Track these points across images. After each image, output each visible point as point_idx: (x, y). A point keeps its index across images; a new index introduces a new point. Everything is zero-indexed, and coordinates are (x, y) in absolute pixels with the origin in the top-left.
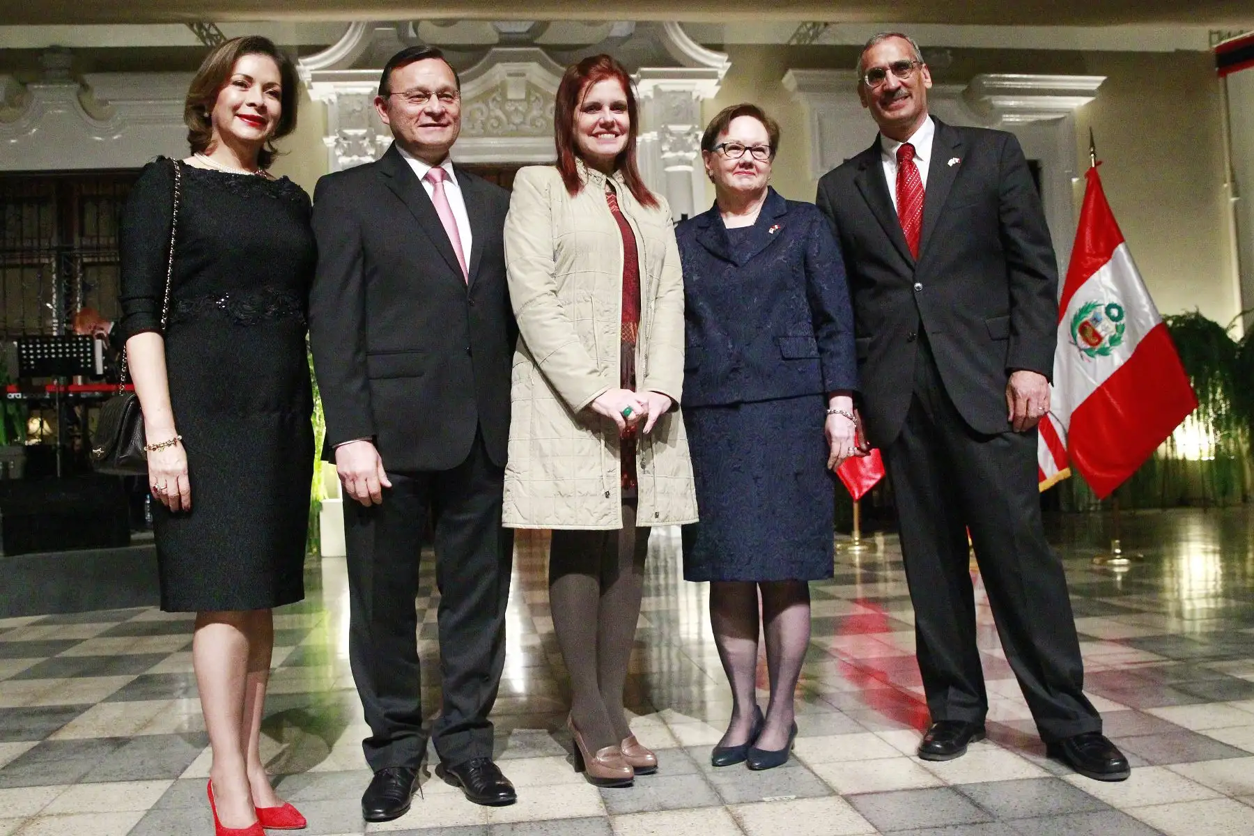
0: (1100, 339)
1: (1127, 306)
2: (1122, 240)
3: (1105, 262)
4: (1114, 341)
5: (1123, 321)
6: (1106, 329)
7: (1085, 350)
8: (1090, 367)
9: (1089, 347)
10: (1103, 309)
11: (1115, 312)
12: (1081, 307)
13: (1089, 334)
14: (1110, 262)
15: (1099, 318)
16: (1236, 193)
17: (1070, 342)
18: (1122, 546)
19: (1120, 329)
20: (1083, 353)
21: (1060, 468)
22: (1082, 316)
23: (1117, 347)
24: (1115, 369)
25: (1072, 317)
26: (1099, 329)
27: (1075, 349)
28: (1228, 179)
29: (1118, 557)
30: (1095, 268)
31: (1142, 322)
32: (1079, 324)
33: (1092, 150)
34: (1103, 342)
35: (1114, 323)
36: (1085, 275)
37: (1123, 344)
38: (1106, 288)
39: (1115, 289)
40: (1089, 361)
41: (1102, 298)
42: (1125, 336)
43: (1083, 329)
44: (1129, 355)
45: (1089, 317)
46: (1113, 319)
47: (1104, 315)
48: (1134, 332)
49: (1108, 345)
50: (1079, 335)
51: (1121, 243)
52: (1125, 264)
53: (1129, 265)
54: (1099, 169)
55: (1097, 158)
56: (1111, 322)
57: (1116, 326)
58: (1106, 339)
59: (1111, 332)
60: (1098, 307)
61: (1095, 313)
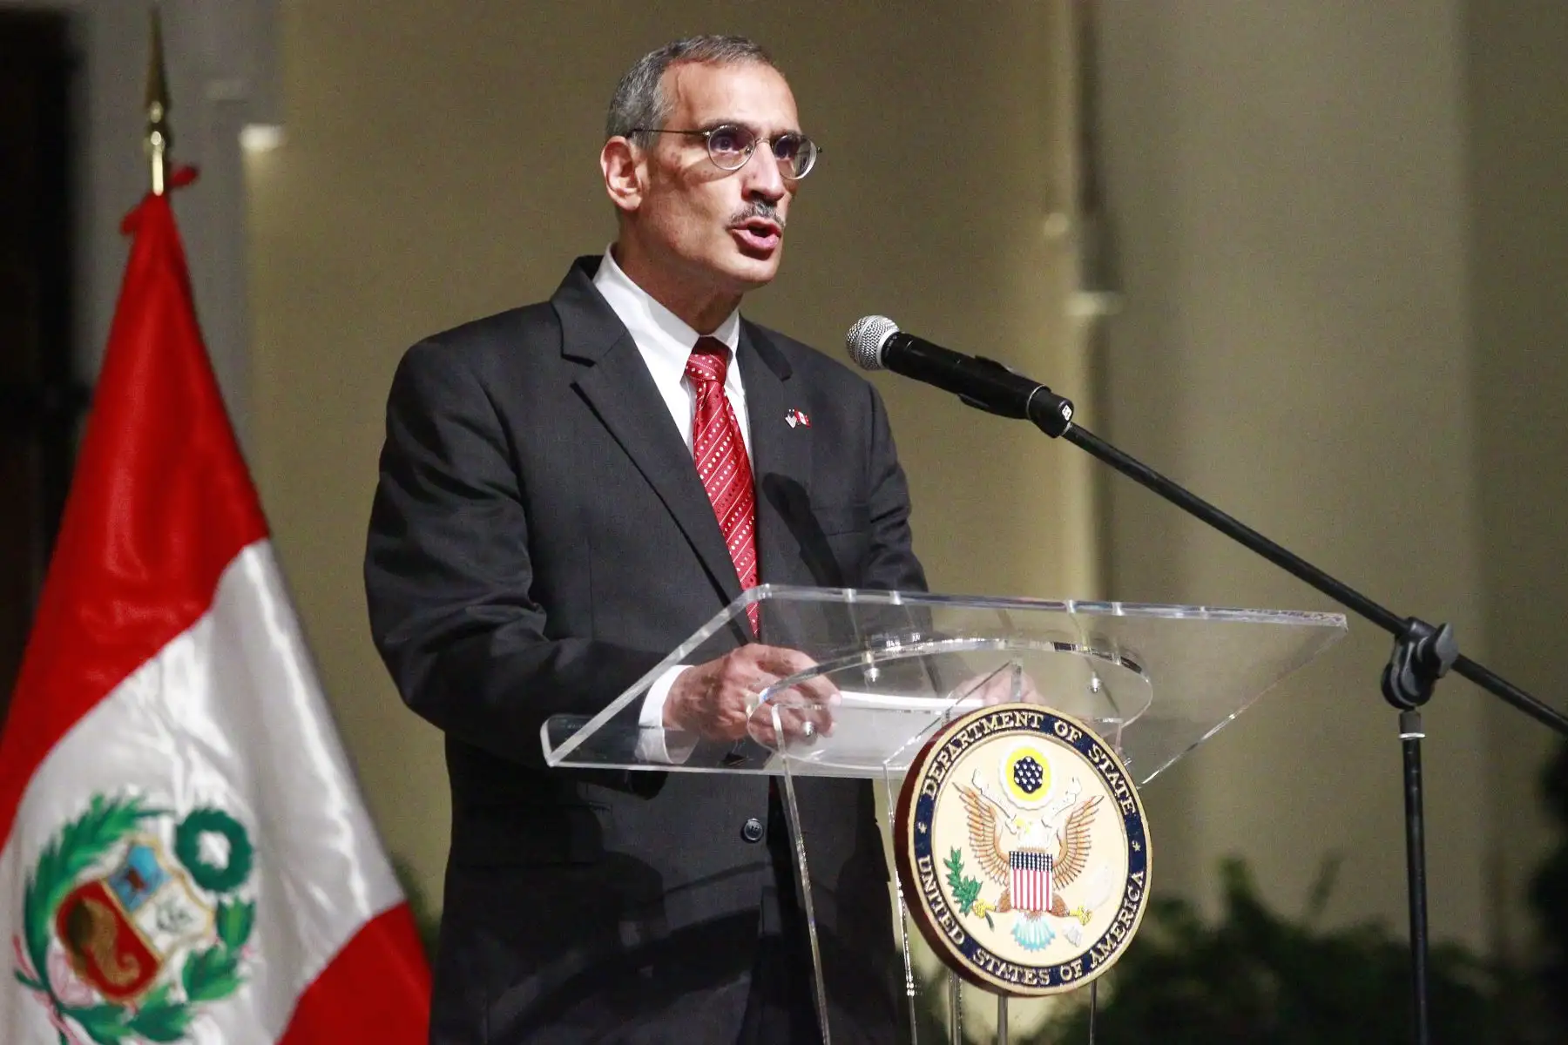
0: (149, 965)
1: (266, 824)
2: (257, 529)
3: (186, 622)
4: (206, 976)
5: (249, 891)
6: (174, 920)
7: (85, 1016)
9: (97, 998)
10: (164, 830)
11: (215, 848)
12: (74, 817)
13: (102, 943)
14: (206, 625)
15: (146, 870)
17: (20, 977)
19: (233, 923)
22: (78, 856)
23: (221, 1007)
25: (33, 861)
26: (145, 921)
27: (38, 1012)
31: (320, 895)
32: (61, 894)
33: (156, 113)
34: (162, 978)
35: (209, 899)
36: (97, 676)
37: (245, 992)
38: (182, 737)
39: (221, 746)
41: (168, 787)
42: (253, 961)
43: (75, 924)
45: (106, 863)
46: (208, 878)
47: (168, 860)
48: (288, 946)
49: (180, 995)
50: (57, 946)
51: (251, 539)
52: (264, 638)
53: (282, 643)
54: (181, 204)
55: (175, 154)
56: (197, 890)
57: (220, 914)
58: (174, 967)
59: (195, 938)
60: (149, 823)
61: (132, 846)
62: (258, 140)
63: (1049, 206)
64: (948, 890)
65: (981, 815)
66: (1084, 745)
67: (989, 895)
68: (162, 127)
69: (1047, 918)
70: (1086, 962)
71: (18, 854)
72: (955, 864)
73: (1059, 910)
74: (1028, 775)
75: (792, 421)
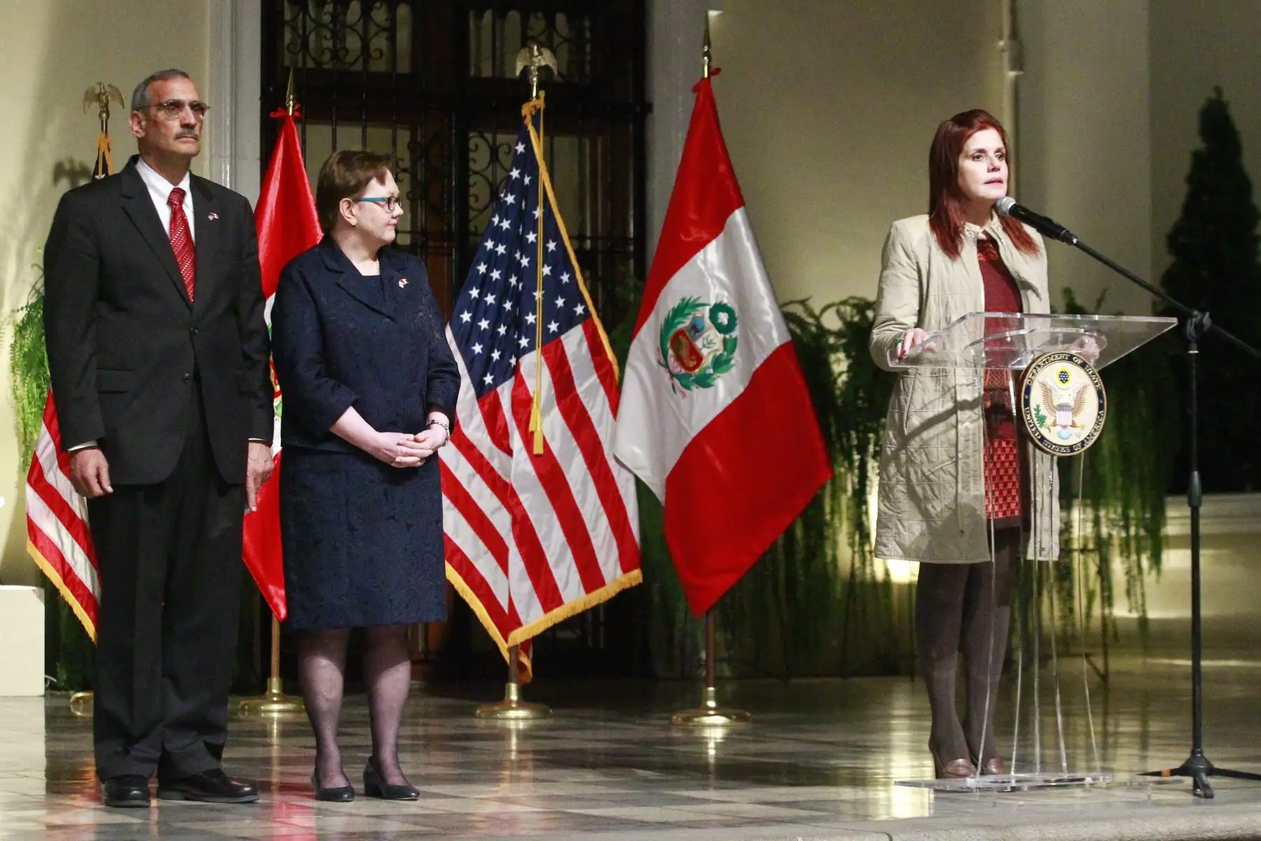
0: (699, 359)
1: (741, 309)
2: (740, 203)
3: (714, 235)
4: (720, 363)
5: (735, 334)
6: (709, 343)
7: (679, 377)
8: (684, 403)
9: (683, 371)
11: (723, 318)
12: (676, 306)
13: (685, 352)
14: (721, 236)
15: (699, 327)
16: (1018, 62)
17: (659, 363)
18: (717, 699)
19: (730, 345)
20: (677, 382)
21: (626, 569)
22: (677, 321)
23: (725, 375)
24: (719, 410)
25: (662, 321)
26: (699, 344)
28: (1006, 31)
29: (712, 712)
30: (701, 245)
31: (761, 337)
32: (672, 333)
33: (706, 49)
34: (705, 364)
35: (721, 336)
37: (734, 370)
38: (713, 277)
39: (723, 277)
40: (684, 395)
41: (707, 294)
42: (737, 357)
43: (677, 342)
44: (741, 390)
46: (721, 329)
47: (707, 321)
48: (749, 355)
49: (711, 371)
50: (671, 352)
51: (738, 207)
52: (742, 243)
53: (748, 245)
54: (715, 81)
55: (712, 64)
56: (717, 333)
57: (725, 341)
58: (708, 361)
59: (717, 350)
60: (700, 308)
61: (694, 319)
62: (713, 14)
63: (1001, 38)
64: (1035, 419)
65: (1047, 392)
66: (1083, 365)
67: (1049, 421)
68: (708, 54)
69: (1070, 428)
70: (1083, 443)
71: (657, 316)
72: (1038, 410)
73: (1074, 425)
74: (1064, 377)
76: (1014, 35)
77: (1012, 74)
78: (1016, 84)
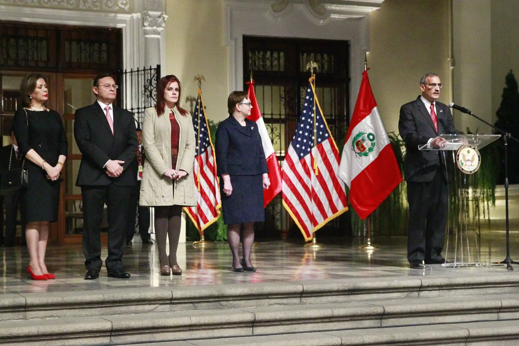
0: (365, 149)
1: (376, 135)
2: (376, 105)
3: (369, 114)
4: (370, 150)
5: (374, 141)
7: (358, 153)
8: (360, 161)
9: (360, 152)
10: (366, 135)
11: (371, 137)
12: (357, 134)
13: (360, 146)
14: (370, 115)
15: (364, 139)
16: (453, 64)
17: (352, 149)
18: (371, 242)
19: (373, 145)
20: (357, 155)
21: (345, 206)
22: (357, 138)
23: (372, 153)
24: (370, 163)
25: (353, 138)
26: (364, 144)
27: (354, 153)
28: (450, 56)
29: (369, 246)
30: (364, 117)
31: (382, 142)
32: (356, 141)
34: (366, 150)
35: (371, 142)
36: (359, 120)
37: (374, 151)
38: (368, 126)
39: (372, 127)
40: (360, 158)
41: (366, 130)
42: (375, 148)
43: (357, 144)
44: (376, 157)
45: (360, 139)
46: (371, 140)
47: (366, 138)
48: (378, 147)
49: (368, 152)
50: (355, 146)
51: (375, 106)
52: (376, 116)
53: (378, 117)
54: (368, 72)
55: (368, 67)
56: (369, 141)
57: (372, 143)
58: (367, 149)
59: (369, 146)
60: (364, 134)
61: (363, 137)
62: (367, 53)
63: (448, 58)
64: (460, 164)
65: (464, 156)
66: (474, 148)
67: (464, 164)
68: (366, 64)
69: (470, 166)
70: (474, 170)
71: (352, 137)
72: (461, 161)
73: (471, 165)
74: (469, 152)
75: (441, 112)
76: (452, 57)
77: (452, 68)
78: (453, 70)
